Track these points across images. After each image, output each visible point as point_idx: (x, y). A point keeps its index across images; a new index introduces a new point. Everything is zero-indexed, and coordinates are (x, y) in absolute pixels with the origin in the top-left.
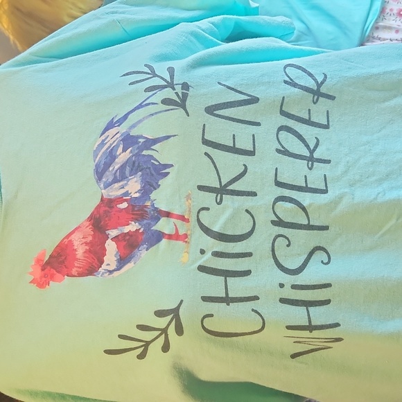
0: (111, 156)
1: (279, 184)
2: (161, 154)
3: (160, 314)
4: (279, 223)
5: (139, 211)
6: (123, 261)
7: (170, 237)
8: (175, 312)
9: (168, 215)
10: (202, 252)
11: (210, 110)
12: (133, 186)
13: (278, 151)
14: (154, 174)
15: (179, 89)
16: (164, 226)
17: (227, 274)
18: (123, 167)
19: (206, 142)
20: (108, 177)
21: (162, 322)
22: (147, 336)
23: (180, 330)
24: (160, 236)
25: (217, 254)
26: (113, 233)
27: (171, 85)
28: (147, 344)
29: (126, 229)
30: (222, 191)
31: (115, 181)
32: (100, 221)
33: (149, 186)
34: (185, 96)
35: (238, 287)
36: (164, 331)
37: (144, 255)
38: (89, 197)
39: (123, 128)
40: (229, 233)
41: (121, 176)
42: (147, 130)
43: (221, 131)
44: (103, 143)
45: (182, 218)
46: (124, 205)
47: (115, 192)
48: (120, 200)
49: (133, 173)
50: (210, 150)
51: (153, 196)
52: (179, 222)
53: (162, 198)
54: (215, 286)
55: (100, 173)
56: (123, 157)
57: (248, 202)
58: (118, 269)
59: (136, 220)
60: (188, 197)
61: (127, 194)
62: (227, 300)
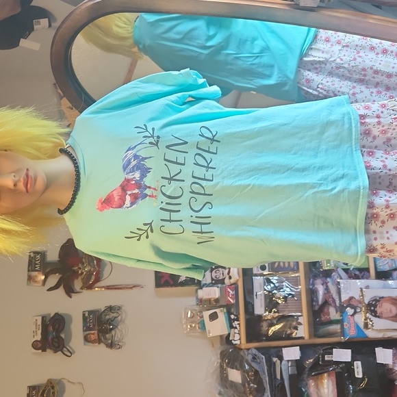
0: (129, 162)
1: (193, 177)
2: (148, 163)
3: (145, 224)
4: (193, 192)
5: (139, 185)
6: (132, 204)
7: (150, 196)
8: (150, 224)
9: (149, 187)
10: (162, 202)
11: (168, 147)
12: (137, 175)
13: (194, 164)
14: (145, 171)
15: (155, 138)
16: (148, 192)
17: (171, 211)
18: (133, 167)
19: (165, 160)
20: (128, 170)
21: (145, 228)
22: (141, 232)
23: (152, 231)
24: (146, 195)
25: (167, 203)
26: (129, 193)
27: (153, 136)
28: (141, 235)
29: (134, 192)
30: (171, 179)
31: (130, 172)
32: (124, 187)
33: (143, 176)
34: (158, 141)
35: (174, 216)
36: (146, 231)
37: (140, 202)
38: (120, 177)
39: (134, 151)
40: (173, 195)
41: (133, 171)
42: (143, 154)
43: (172, 155)
44: (126, 156)
45: (155, 189)
46: (134, 182)
47: (130, 176)
48: (132, 180)
49: (137, 170)
50: (167, 163)
51: (144, 180)
52: (153, 191)
53: (148, 181)
54: (166, 215)
55: (125, 168)
56: (134, 163)
57: (181, 184)
58: (130, 207)
59: (138, 189)
60: (157, 181)
61: (134, 178)
62: (170, 221)
